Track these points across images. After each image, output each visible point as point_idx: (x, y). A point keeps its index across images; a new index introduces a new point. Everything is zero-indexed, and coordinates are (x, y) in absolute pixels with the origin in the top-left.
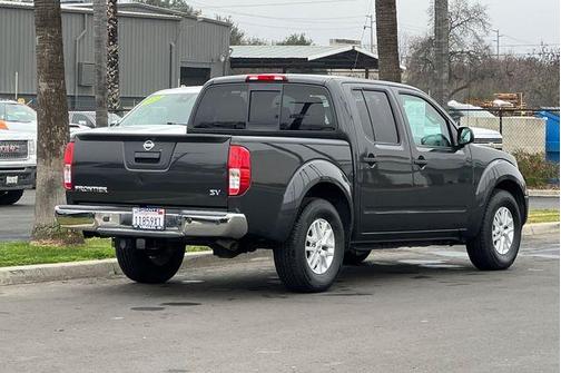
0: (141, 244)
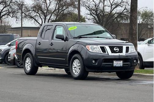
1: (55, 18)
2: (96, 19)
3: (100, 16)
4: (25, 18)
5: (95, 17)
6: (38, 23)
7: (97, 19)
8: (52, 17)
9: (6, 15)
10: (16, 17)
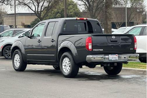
0: (116, 64)
1: (48, 4)
2: (86, 5)
3: (90, 2)
4: (19, 5)
5: (85, 3)
6: (32, 10)
7: (88, 5)
8: (45, 4)
9: (1, 3)
10: (11, 5)
